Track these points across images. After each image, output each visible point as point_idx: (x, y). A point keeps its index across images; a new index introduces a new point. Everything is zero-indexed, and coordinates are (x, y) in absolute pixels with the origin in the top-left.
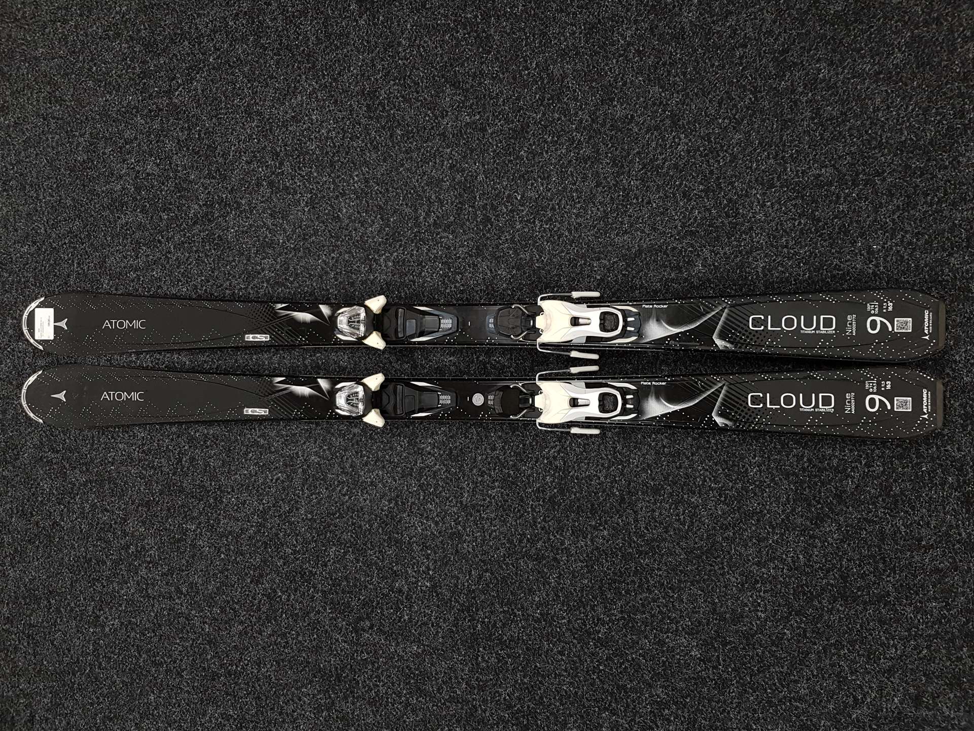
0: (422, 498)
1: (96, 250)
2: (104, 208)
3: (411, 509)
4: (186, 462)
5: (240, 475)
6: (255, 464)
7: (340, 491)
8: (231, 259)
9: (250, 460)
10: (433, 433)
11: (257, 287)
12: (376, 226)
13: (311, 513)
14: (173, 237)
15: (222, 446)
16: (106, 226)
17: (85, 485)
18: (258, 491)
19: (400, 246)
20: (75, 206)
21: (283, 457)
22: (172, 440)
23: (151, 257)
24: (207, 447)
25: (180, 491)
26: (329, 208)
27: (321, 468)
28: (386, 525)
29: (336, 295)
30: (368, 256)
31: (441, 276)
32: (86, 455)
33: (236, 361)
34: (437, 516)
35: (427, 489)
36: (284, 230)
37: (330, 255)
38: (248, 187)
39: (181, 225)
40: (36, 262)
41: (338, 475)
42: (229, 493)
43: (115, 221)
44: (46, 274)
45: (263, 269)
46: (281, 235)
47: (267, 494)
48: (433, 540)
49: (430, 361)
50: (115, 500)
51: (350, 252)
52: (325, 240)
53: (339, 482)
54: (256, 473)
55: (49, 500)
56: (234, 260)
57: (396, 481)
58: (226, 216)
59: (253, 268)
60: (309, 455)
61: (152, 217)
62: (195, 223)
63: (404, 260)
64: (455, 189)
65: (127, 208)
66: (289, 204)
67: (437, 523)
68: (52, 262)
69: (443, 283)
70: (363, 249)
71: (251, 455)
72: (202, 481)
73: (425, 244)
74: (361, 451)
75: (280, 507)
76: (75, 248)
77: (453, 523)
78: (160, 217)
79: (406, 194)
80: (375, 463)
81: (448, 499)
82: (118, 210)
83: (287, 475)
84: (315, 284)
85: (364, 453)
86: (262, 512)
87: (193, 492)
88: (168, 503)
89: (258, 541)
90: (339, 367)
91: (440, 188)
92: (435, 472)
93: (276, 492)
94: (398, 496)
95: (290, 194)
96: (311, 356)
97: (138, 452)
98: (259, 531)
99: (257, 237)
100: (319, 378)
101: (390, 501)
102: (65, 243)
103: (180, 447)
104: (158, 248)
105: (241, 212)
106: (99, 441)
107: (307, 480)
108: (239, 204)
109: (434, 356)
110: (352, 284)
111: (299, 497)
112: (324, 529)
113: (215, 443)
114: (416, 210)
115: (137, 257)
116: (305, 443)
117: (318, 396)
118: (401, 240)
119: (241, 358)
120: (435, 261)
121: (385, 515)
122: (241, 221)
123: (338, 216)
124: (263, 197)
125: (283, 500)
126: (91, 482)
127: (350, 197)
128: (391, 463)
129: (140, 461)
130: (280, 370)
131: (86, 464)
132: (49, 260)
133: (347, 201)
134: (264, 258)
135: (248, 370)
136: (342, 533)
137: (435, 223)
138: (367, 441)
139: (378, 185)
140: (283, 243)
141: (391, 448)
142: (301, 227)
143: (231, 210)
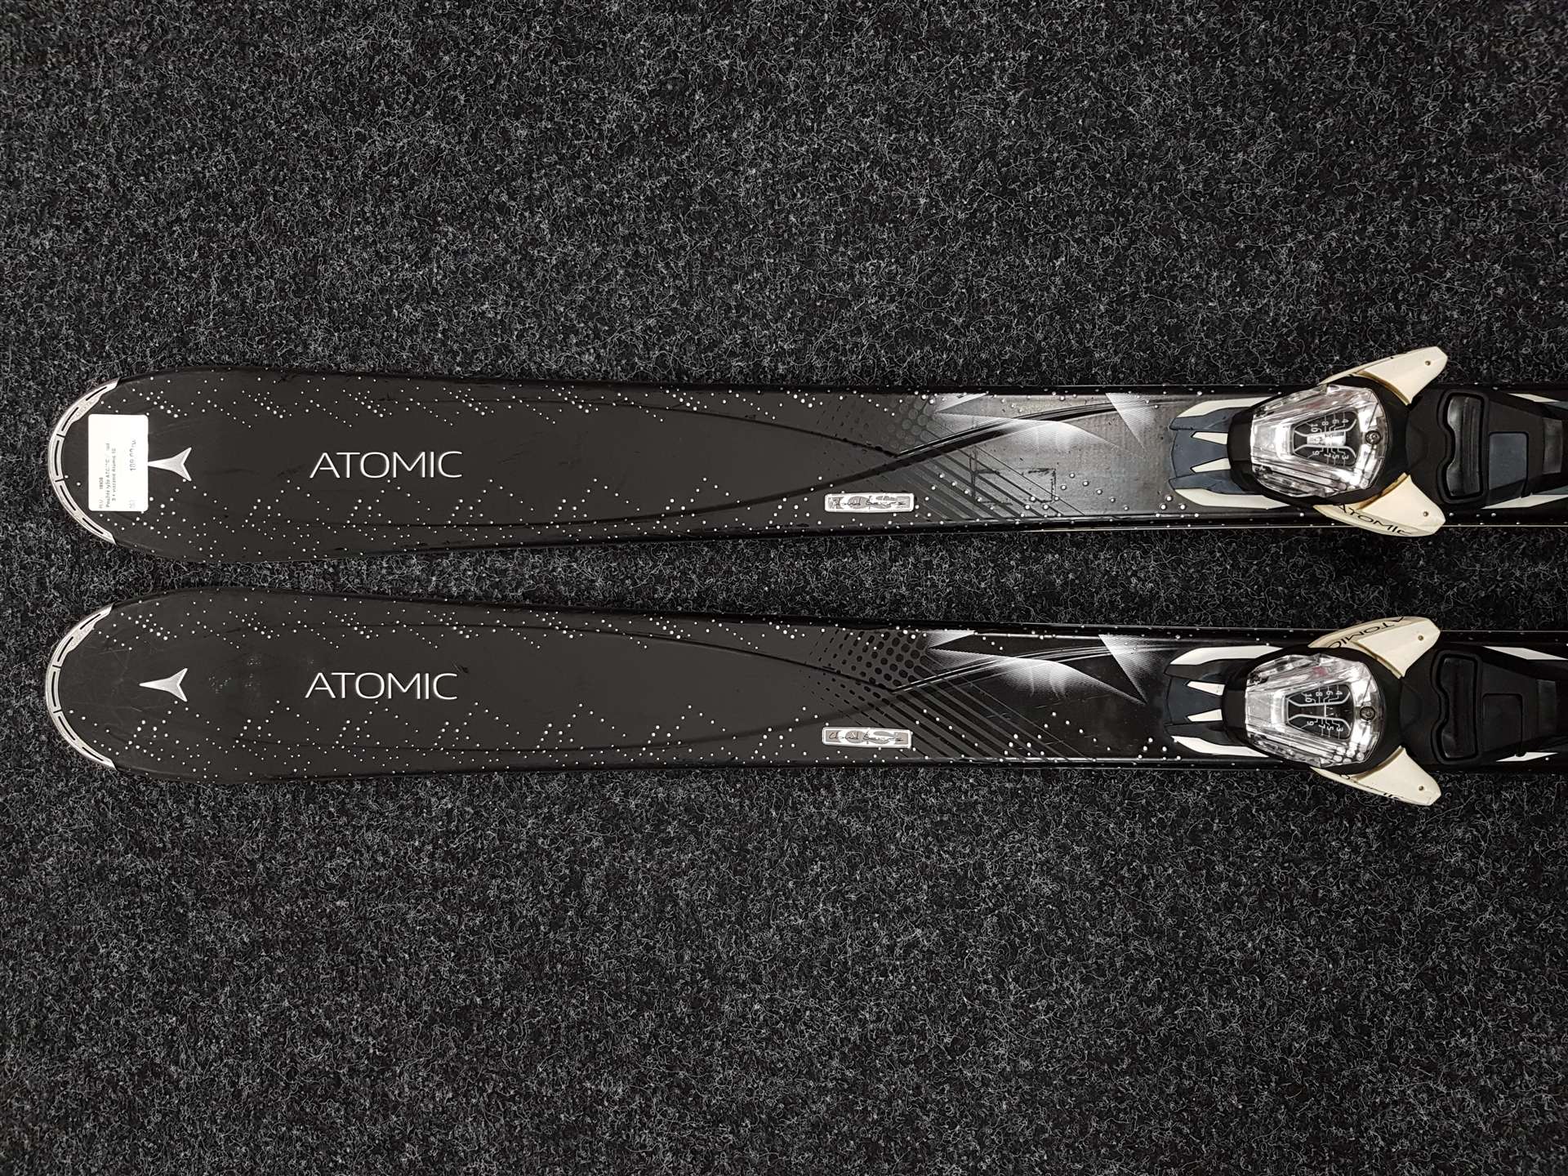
0: (1430, 1013)
1: (282, 236)
2: (309, 109)
3: (1391, 1049)
4: (595, 886)
5: (779, 930)
6: (832, 899)
7: (1134, 988)
8: (746, 261)
9: (815, 882)
10: (1470, 810)
11: (835, 348)
12: (1262, 147)
13: (1032, 1054)
14: (547, 193)
15: (718, 839)
16: (318, 165)
17: (248, 953)
18: (841, 982)
19: (1351, 208)
20: (213, 107)
21: (928, 878)
22: (549, 819)
23: (474, 258)
24: (667, 842)
25: (574, 978)
26: (1093, 93)
27: (1063, 915)
28: (1304, 1098)
29: (1114, 368)
30: (1231, 241)
31: (1500, 302)
32: (252, 863)
33: (764, 577)
34: (1488, 1071)
35: (1448, 987)
36: (936, 169)
37: (1095, 241)
38: (807, 36)
39: (574, 158)
40: (81, 279)
41: (1126, 939)
42: (742, 986)
43: (349, 150)
44: (115, 313)
45: (858, 293)
46: (921, 182)
47: (876, 992)
48: (1473, 1146)
49: (1461, 576)
50: (353, 1002)
51: (1168, 232)
52: (1080, 193)
53: (1129, 958)
54: (836, 925)
55: (127, 999)
56: (759, 266)
57: (1336, 962)
58: (731, 129)
59: (822, 287)
60: (1021, 870)
61: (475, 135)
62: (624, 151)
63: (1366, 252)
64: (1555, 22)
65: (389, 106)
66: (953, 85)
67: (1486, 1096)
68: (133, 277)
69: (1509, 323)
70: (1213, 219)
71: (816, 868)
72: (648, 948)
73: (1442, 200)
74: (1209, 862)
75: (922, 1033)
76: (211, 234)
77: (1546, 1098)
78: (504, 131)
79: (1372, 45)
80: (1260, 901)
81: (1525, 1018)
82: (357, 117)
83: (943, 933)
84: (1039, 336)
85: (1220, 868)
86: (856, 1047)
87: (616, 982)
88: (533, 1014)
89: (845, 1138)
90: (1127, 596)
91: (1500, 22)
92: (1478, 933)
93: (907, 985)
94: (1342, 1008)
95: (953, 52)
96: (1023, 561)
97: (432, 856)
98: (849, 1107)
99: (839, 190)
100: (1105, 631)
101: (1314, 1023)
102: (179, 220)
103: (574, 843)
104: (496, 229)
105: (783, 113)
106: (296, 822)
107: (1015, 949)
108: (775, 90)
109: (1476, 558)
110: (1175, 333)
111: (986, 1003)
112: (1078, 1105)
113: (693, 830)
114: (1405, 97)
115: (425, 258)
116: (1004, 834)
117: (1100, 691)
118: (1354, 191)
119: (782, 569)
120: (1475, 257)
121: (1299, 1065)
122: (782, 142)
123: (1126, 117)
124: (860, 63)
125: (930, 1011)
126: (269, 946)
127: (1167, 59)
128: (1315, 901)
129: (437, 883)
130: (918, 605)
131: (252, 890)
132: (126, 271)
133: (1159, 70)
134: (863, 257)
135: (804, 605)
136: (1142, 1120)
137: (1476, 134)
138: (1229, 831)
139: (1269, 17)
140: (927, 208)
141: (1319, 856)
142: (992, 154)
143: (749, 108)
